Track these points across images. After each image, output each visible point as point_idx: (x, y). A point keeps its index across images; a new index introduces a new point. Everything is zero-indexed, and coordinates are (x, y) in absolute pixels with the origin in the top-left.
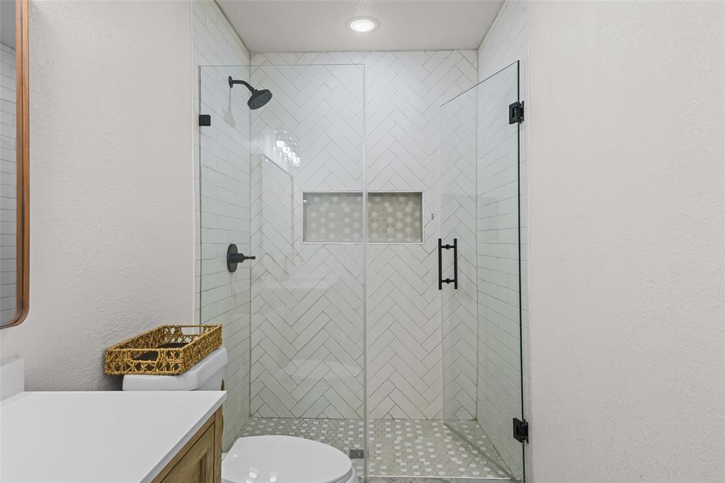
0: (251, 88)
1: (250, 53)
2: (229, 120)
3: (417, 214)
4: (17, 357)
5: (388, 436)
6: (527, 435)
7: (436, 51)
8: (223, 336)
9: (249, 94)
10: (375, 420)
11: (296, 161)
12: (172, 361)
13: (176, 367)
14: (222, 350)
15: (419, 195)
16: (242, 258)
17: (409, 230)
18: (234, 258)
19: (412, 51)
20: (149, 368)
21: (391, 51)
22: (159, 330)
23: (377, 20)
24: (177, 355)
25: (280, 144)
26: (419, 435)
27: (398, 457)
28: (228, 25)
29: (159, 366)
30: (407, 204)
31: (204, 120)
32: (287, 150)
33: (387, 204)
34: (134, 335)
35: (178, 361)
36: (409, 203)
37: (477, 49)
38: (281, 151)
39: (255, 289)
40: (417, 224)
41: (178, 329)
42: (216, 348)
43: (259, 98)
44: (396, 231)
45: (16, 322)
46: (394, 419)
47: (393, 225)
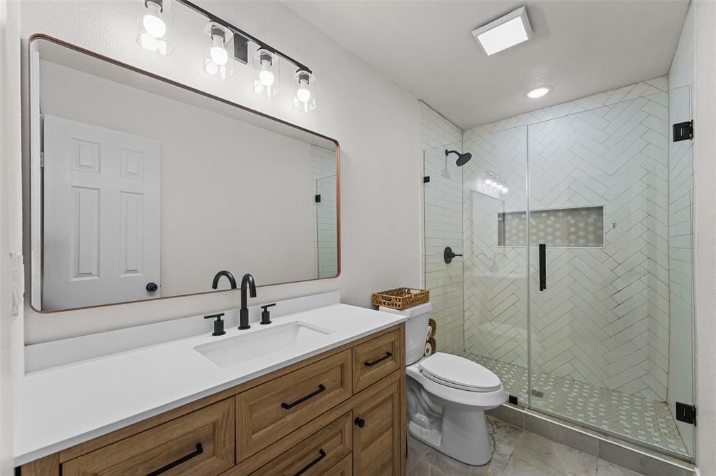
0: (458, 154)
1: (463, 131)
2: (445, 174)
3: (599, 224)
4: (338, 290)
5: (566, 390)
6: (695, 418)
7: (617, 89)
8: (430, 296)
9: (457, 157)
10: (556, 377)
11: (505, 190)
12: (398, 303)
13: (399, 306)
14: (429, 304)
15: (601, 208)
16: (454, 255)
17: (591, 237)
18: (449, 255)
19: (590, 95)
20: (389, 304)
21: (571, 101)
22: (400, 289)
23: (549, 86)
24: (400, 300)
25: (488, 182)
26: (595, 397)
27: (568, 405)
28: (446, 121)
29: (392, 304)
30: (590, 216)
31: (427, 180)
32: (494, 184)
33: (569, 217)
34: (387, 290)
35: (400, 303)
36: (592, 216)
37: (668, 75)
38: (489, 187)
39: (467, 274)
40: (599, 232)
41: (409, 290)
42: (426, 302)
43: (463, 159)
44: (579, 237)
45: (337, 276)
46: (574, 380)
47: (575, 233)
